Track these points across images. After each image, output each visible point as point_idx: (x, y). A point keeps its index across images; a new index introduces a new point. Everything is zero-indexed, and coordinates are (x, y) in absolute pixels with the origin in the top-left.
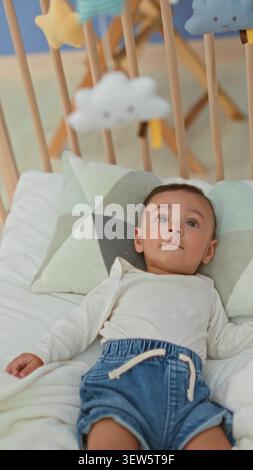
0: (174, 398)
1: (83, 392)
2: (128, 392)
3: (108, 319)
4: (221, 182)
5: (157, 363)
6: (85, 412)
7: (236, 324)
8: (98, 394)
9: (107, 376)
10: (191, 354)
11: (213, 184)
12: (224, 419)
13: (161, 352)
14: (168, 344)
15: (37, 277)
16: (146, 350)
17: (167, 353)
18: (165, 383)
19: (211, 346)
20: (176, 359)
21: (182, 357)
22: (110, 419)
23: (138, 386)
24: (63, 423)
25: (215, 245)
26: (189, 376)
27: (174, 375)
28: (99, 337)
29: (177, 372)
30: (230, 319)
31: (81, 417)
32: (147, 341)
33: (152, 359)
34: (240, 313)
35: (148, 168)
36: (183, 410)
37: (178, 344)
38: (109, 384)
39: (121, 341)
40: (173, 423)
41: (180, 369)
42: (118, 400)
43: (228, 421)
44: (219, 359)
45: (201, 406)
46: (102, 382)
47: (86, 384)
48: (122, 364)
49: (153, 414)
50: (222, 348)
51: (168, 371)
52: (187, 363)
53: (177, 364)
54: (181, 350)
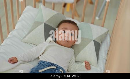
3: (42, 54)
4: (82, 22)
5: (53, 70)
7: (77, 63)
9: (38, 71)
10: (63, 69)
13: (55, 67)
14: (57, 66)
15: (25, 37)
16: (51, 66)
17: (56, 68)
19: (69, 68)
20: (59, 70)
21: (60, 70)
30: (76, 62)
32: (52, 63)
35: (63, 13)
37: (60, 66)
39: (44, 62)
47: (32, 72)
48: (43, 69)
53: (58, 72)
54: (61, 68)
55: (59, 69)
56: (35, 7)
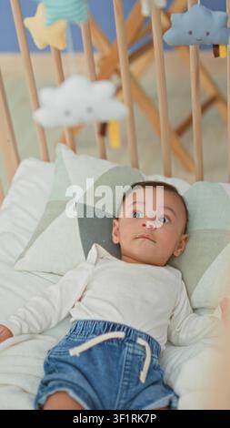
0: (126, 379)
1: (47, 366)
2: (85, 369)
3: (80, 300)
4: (201, 182)
5: (116, 344)
6: (45, 384)
8: (60, 368)
9: (68, 354)
10: (149, 339)
11: (191, 184)
12: (171, 402)
13: (121, 335)
14: (128, 328)
16: (107, 331)
17: (126, 336)
18: (120, 363)
19: (173, 333)
20: (134, 342)
21: (140, 341)
22: (65, 392)
23: (95, 364)
24: (25, 391)
25: (186, 239)
26: (144, 359)
27: (130, 357)
28: (69, 316)
29: (133, 354)
30: (194, 310)
31: (41, 388)
32: (109, 324)
33: (111, 340)
34: (203, 305)
35: (136, 165)
36: (134, 390)
37: (138, 328)
38: (69, 361)
39: (86, 322)
40: (123, 402)
41: (136, 352)
42: (74, 376)
43: (174, 405)
44: (179, 346)
45: (152, 388)
46: (63, 357)
49: (106, 392)
50: (183, 336)
51: (125, 353)
52: (144, 347)
53: (134, 348)
54: (139, 334)
55: (136, 339)
56: (47, 160)
